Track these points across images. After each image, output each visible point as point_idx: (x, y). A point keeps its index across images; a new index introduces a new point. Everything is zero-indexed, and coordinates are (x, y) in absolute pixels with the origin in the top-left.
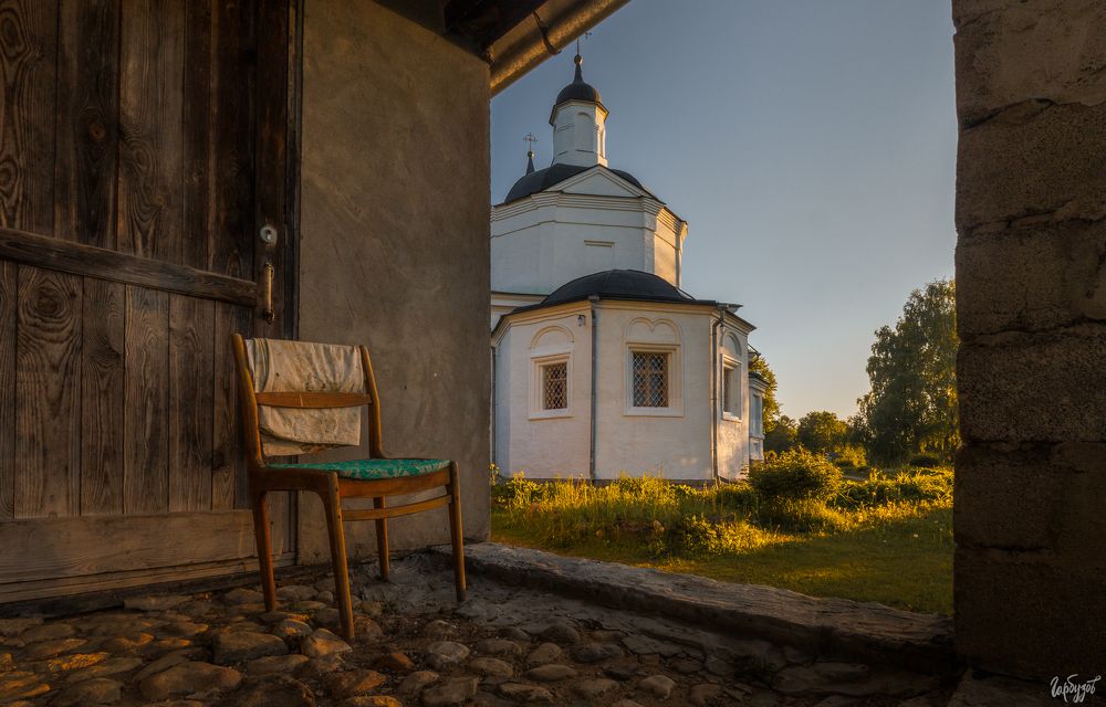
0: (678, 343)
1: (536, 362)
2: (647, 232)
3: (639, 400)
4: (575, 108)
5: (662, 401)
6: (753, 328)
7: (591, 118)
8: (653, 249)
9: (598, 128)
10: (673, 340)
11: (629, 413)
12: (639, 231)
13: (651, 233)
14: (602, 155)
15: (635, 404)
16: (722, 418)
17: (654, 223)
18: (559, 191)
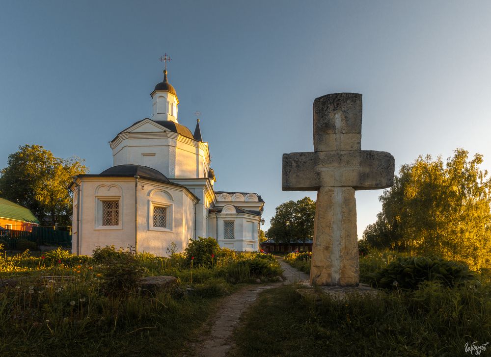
0: (120, 195)
3: (106, 222)
8: (175, 155)
9: (168, 102)
10: (118, 194)
11: (97, 229)
12: (167, 147)
13: (173, 148)
14: (172, 115)
15: (104, 224)
16: (148, 230)
17: (176, 143)
18: (127, 132)
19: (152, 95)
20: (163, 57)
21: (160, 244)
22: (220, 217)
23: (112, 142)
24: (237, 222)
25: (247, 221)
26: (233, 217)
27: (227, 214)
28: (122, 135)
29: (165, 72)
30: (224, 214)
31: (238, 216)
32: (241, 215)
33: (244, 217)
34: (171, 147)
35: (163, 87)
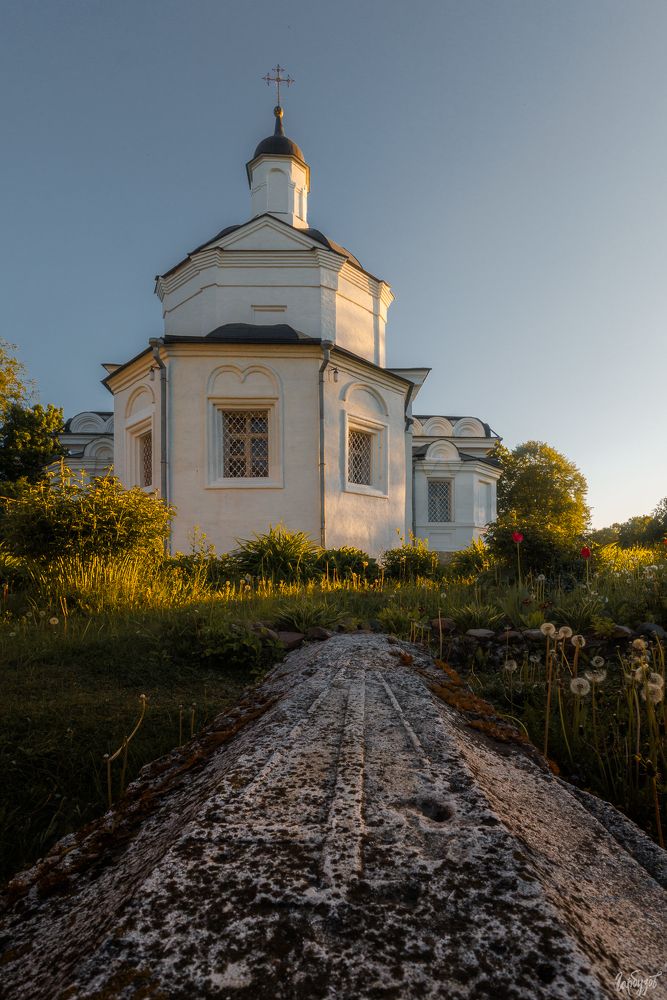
0: (276, 395)
1: (132, 433)
2: (325, 291)
3: (234, 469)
4: (269, 163)
5: (261, 471)
6: (429, 370)
7: (285, 174)
8: (334, 312)
9: (294, 186)
10: (269, 393)
11: (212, 485)
12: (316, 290)
13: (331, 292)
14: (301, 218)
15: (226, 475)
16: (344, 490)
17: (335, 280)
18: (217, 248)
19: (249, 166)
20: (274, 75)
21: (365, 528)
22: (420, 471)
23: (164, 277)
24: (459, 483)
25: (481, 481)
26: (450, 471)
27: (437, 463)
28: (200, 256)
29: (277, 110)
30: (430, 463)
31: (463, 469)
32: (470, 466)
33: (478, 470)
34: (325, 290)
35: (277, 147)
